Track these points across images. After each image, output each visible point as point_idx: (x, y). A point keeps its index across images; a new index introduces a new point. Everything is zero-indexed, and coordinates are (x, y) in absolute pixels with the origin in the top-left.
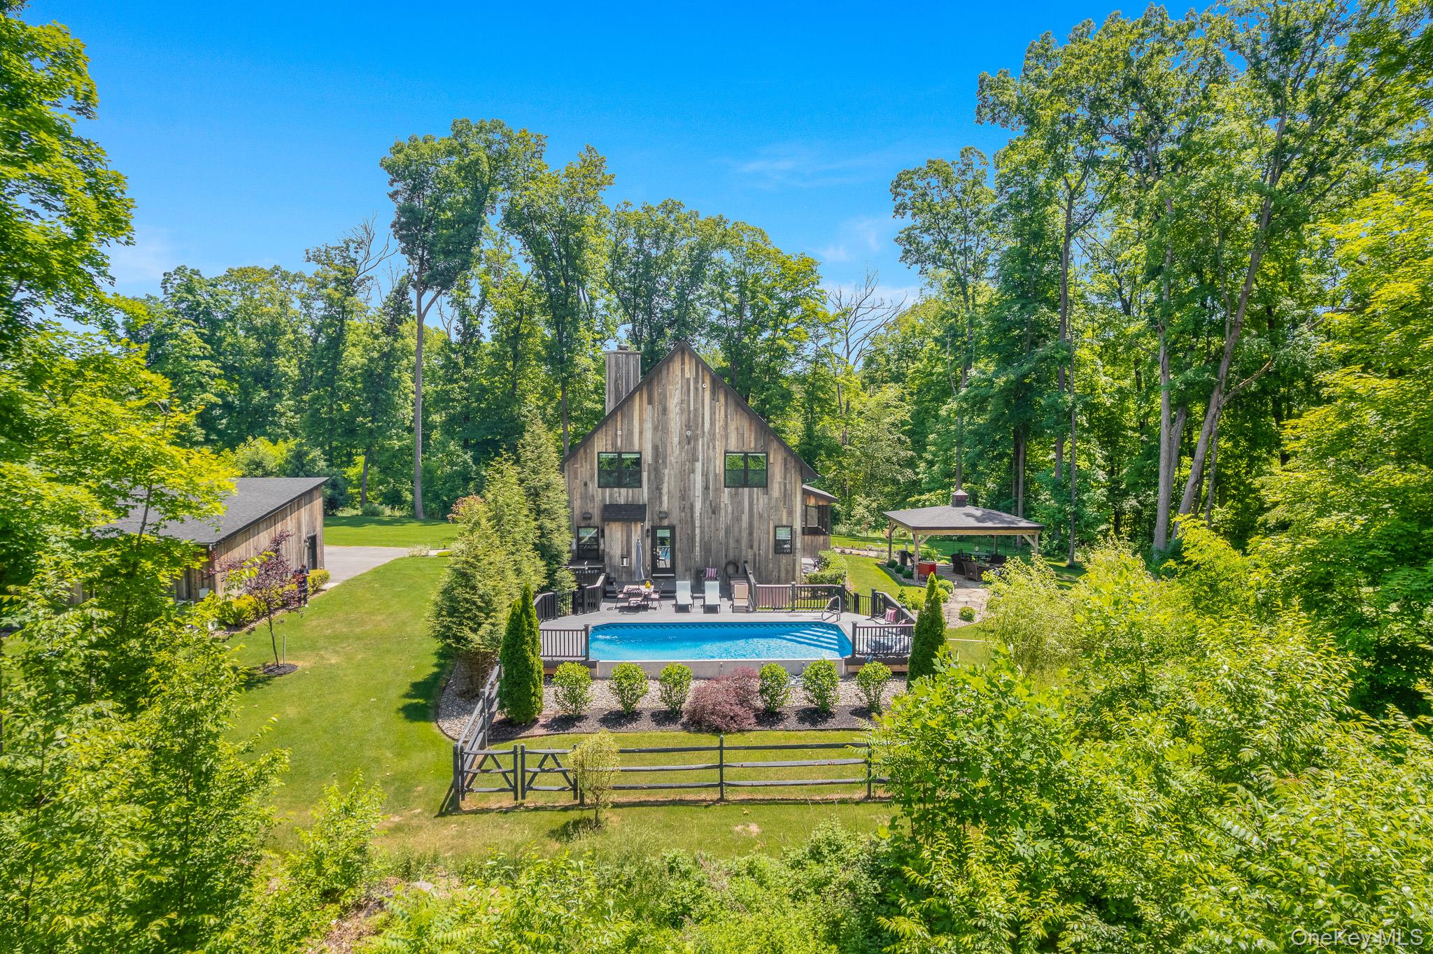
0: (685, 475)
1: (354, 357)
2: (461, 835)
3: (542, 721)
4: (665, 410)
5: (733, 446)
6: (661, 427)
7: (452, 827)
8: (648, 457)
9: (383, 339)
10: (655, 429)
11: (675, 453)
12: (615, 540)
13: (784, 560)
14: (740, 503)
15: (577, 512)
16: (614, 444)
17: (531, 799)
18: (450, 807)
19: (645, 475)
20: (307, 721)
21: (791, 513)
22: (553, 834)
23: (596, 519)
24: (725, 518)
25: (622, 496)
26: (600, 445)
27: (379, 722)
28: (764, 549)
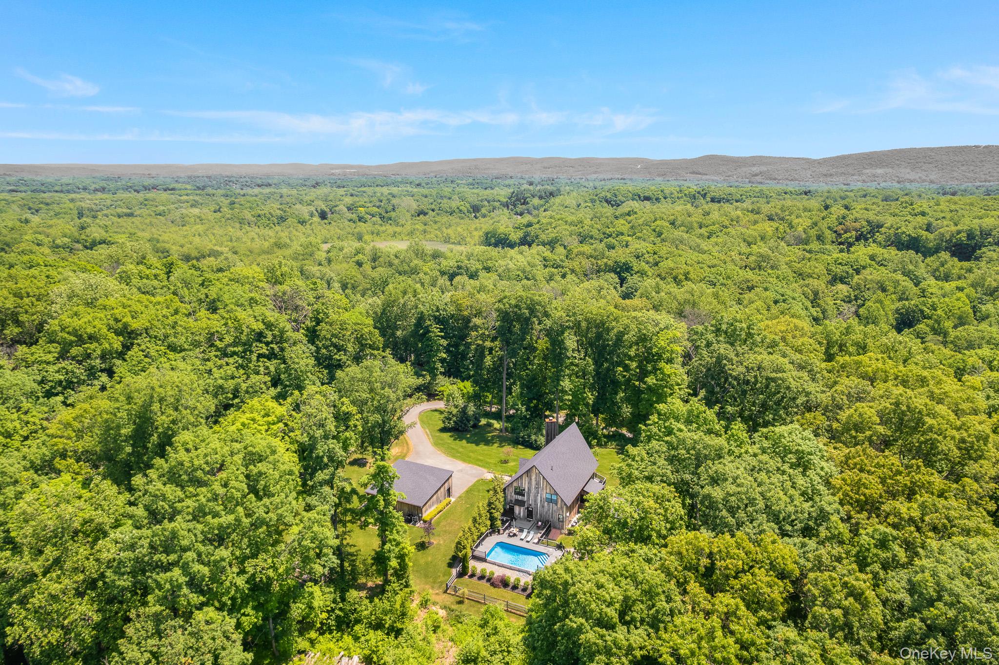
0: (536, 497)
2: (444, 598)
3: (467, 575)
4: (531, 479)
5: (548, 493)
6: (530, 483)
7: (444, 596)
8: (526, 490)
10: (528, 483)
11: (533, 490)
12: (517, 509)
13: (560, 523)
14: (550, 507)
15: (507, 500)
16: (518, 485)
17: (457, 594)
18: (445, 592)
19: (526, 494)
21: (563, 512)
22: (456, 602)
23: (512, 503)
24: (546, 509)
25: (520, 498)
26: (515, 484)
27: (443, 566)
28: (556, 519)
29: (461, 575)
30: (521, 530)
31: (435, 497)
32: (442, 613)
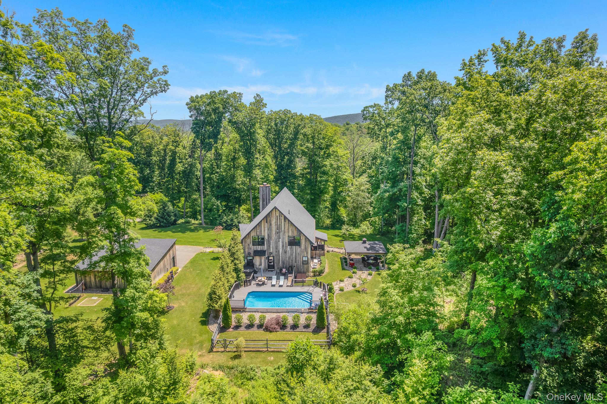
0: (277, 243)
1: (179, 167)
2: (213, 358)
3: (232, 327)
4: (271, 224)
5: (290, 234)
6: (270, 229)
7: (211, 355)
8: (266, 237)
9: (189, 160)
10: (268, 230)
11: (274, 237)
12: (257, 260)
13: (305, 266)
14: (293, 250)
15: (247, 252)
16: (257, 234)
17: (228, 349)
18: (211, 351)
19: (265, 242)
20: (179, 325)
21: (307, 253)
22: (231, 358)
23: (252, 254)
24: (288, 254)
25: (259, 248)
26: (253, 234)
27: (195, 326)
28: (300, 263)
29: (223, 329)
30: (270, 278)
31: (162, 263)
32: (218, 375)
